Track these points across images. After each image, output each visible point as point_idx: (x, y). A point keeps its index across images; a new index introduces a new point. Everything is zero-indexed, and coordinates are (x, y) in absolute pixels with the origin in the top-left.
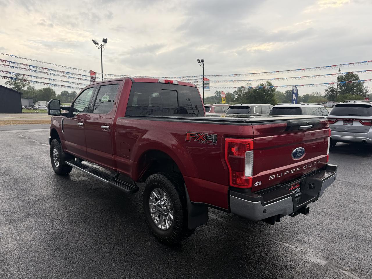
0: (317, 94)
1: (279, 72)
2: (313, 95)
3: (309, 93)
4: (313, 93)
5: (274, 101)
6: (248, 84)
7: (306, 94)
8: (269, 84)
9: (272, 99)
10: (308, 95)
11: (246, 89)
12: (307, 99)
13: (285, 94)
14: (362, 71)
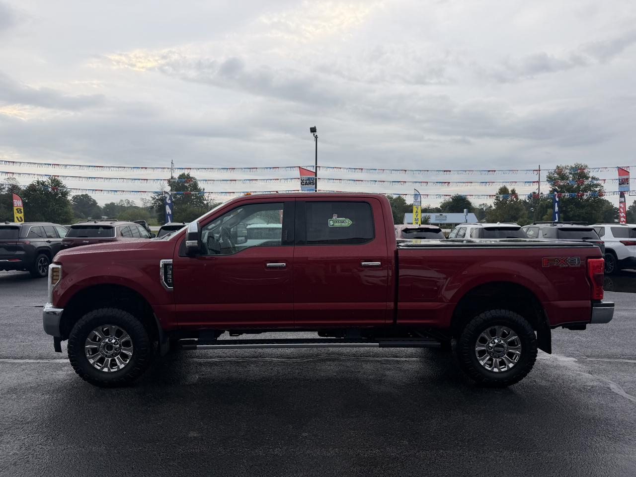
0: (129, 203)
1: (146, 168)
2: (121, 204)
3: (114, 202)
4: (121, 201)
5: (69, 213)
6: (8, 178)
7: (109, 202)
8: (56, 183)
9: (65, 209)
10: (112, 204)
11: (4, 188)
12: (113, 211)
13: (71, 202)
14: (267, 180)
